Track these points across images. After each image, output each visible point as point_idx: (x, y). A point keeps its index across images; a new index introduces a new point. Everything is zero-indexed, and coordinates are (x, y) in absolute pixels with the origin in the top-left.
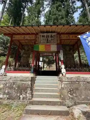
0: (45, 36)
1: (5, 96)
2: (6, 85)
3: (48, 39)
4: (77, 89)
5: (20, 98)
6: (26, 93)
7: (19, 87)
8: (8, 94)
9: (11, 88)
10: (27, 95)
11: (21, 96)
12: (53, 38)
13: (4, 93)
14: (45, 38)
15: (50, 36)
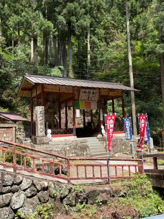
0: (87, 93)
1: (74, 155)
2: (71, 147)
3: (89, 96)
4: (116, 145)
5: (84, 154)
6: (87, 150)
7: (81, 148)
8: (75, 153)
9: (75, 148)
10: (88, 152)
11: (84, 153)
12: (94, 95)
13: (72, 153)
14: (87, 94)
15: (92, 92)
